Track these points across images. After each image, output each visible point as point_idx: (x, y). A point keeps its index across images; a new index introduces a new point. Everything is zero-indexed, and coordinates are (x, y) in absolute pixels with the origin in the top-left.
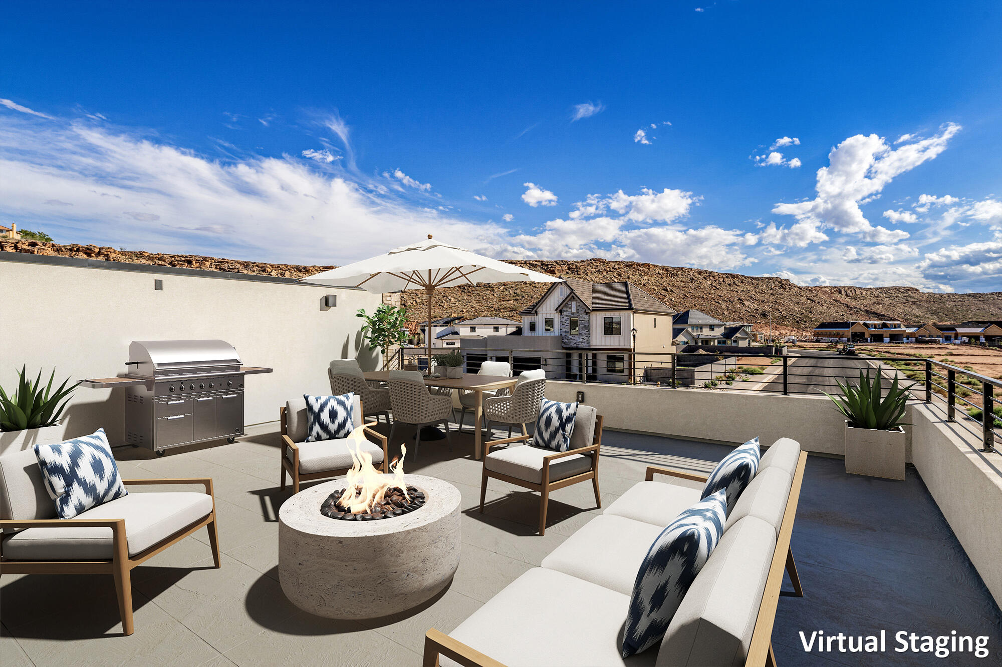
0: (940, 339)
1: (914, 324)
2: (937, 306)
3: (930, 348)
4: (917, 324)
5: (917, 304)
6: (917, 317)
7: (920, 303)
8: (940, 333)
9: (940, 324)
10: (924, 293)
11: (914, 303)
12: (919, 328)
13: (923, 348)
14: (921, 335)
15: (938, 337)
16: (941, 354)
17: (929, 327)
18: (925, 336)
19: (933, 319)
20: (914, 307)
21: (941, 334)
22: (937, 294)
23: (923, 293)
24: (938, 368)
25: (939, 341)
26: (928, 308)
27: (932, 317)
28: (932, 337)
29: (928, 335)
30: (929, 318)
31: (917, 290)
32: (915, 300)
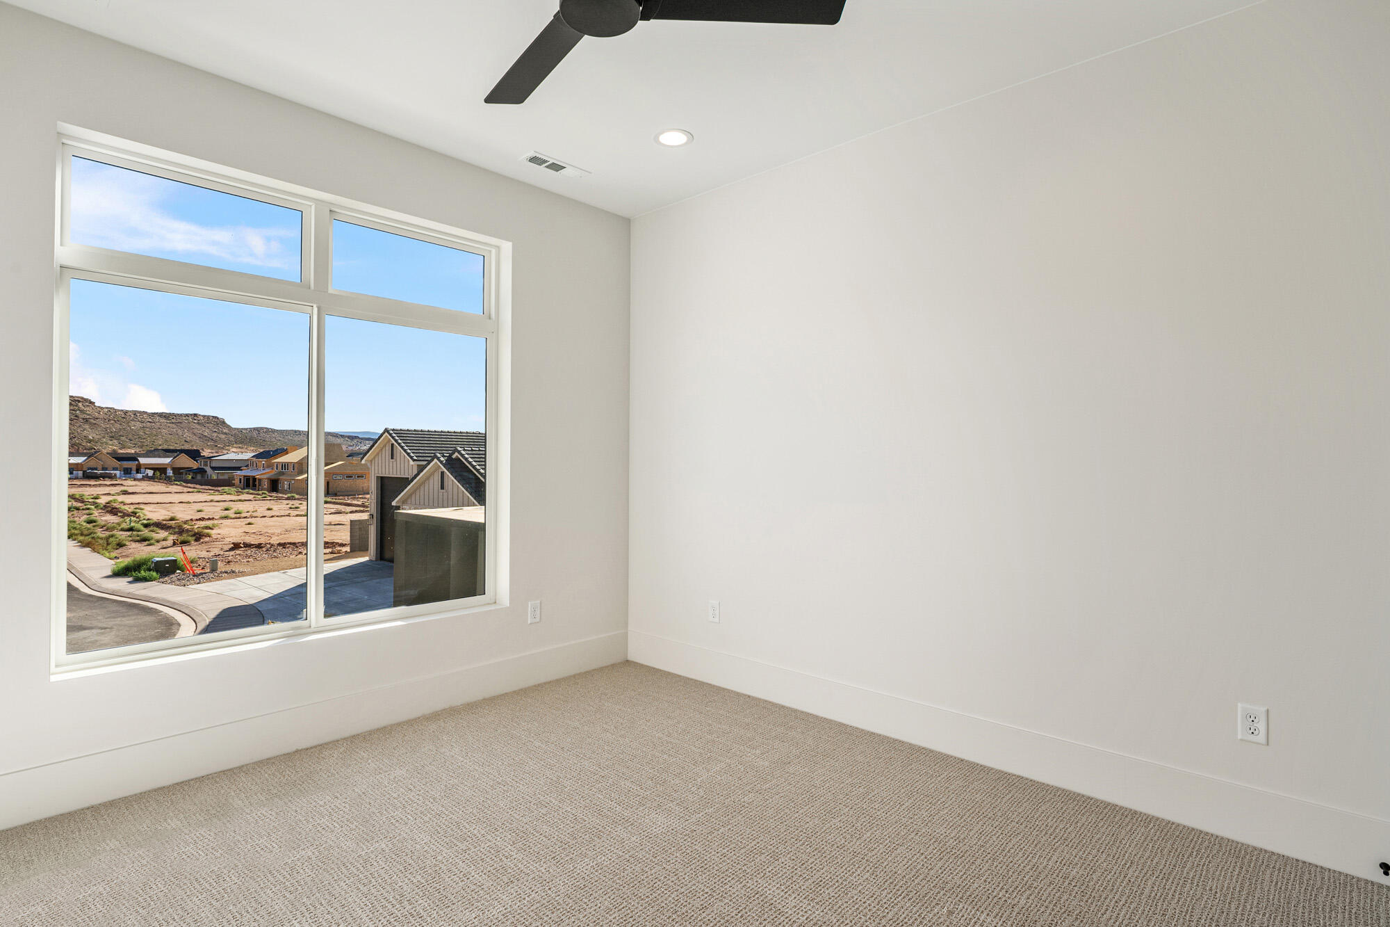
0: (118, 473)
1: (85, 451)
2: (118, 426)
3: (100, 485)
4: (88, 451)
5: (91, 423)
6: (90, 441)
7: (95, 422)
8: (116, 463)
9: (121, 451)
10: (102, 408)
11: (86, 420)
12: (89, 457)
13: (90, 485)
14: (92, 467)
15: (115, 469)
16: (111, 492)
17: (103, 457)
18: (96, 469)
19: (112, 445)
20: (87, 426)
21: (118, 466)
22: (119, 410)
23: (99, 407)
24: (100, 513)
25: (115, 475)
26: (106, 429)
27: (111, 442)
28: (106, 469)
29: (100, 467)
30: (107, 443)
31: (91, 402)
32: (88, 417)
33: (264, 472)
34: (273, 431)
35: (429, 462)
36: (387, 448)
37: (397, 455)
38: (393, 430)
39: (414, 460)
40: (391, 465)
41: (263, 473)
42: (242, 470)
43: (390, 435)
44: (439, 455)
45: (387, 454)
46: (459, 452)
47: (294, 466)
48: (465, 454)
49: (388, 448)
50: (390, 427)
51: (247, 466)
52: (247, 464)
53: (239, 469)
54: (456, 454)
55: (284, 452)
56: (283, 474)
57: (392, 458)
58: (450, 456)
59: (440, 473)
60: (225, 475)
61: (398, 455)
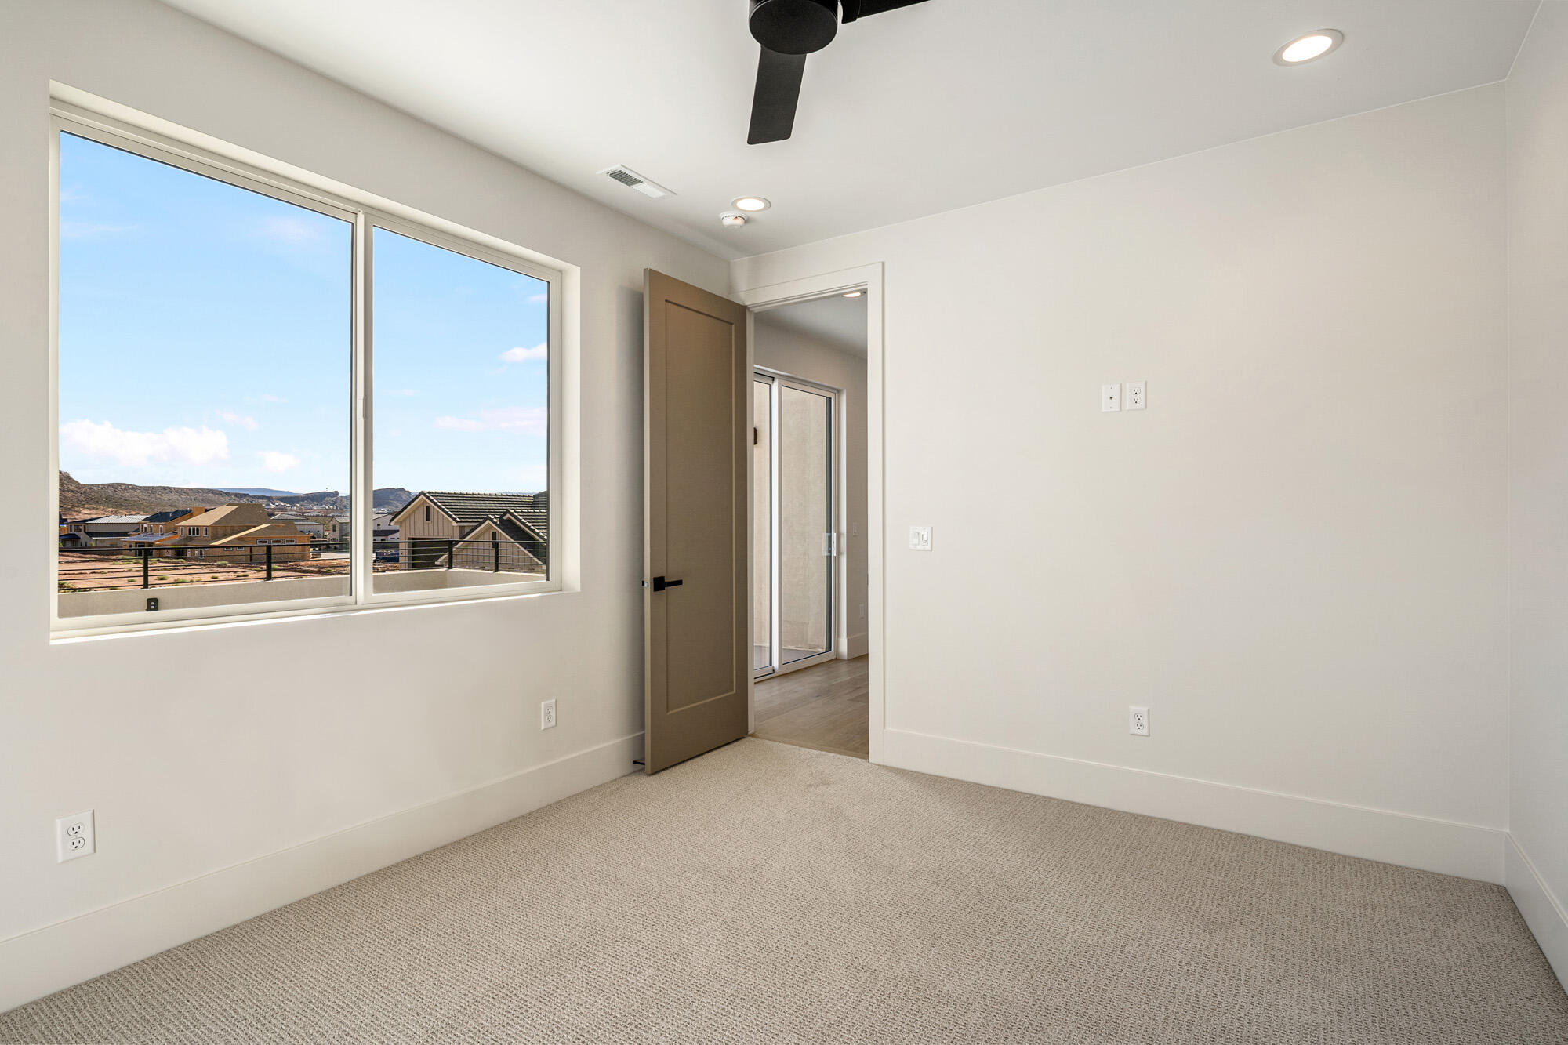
33: (164, 537)
34: (135, 488)
35: (480, 524)
36: (421, 511)
37: (434, 516)
38: (429, 493)
39: (458, 522)
40: (426, 527)
41: (160, 537)
42: (129, 536)
43: (428, 498)
44: (492, 517)
45: (421, 516)
46: (511, 514)
47: (206, 530)
48: (519, 515)
49: (423, 510)
50: (426, 490)
51: (137, 530)
52: (137, 528)
53: (126, 534)
54: (508, 515)
55: (188, 513)
56: (191, 539)
57: (428, 519)
58: (502, 516)
59: (491, 533)
60: (106, 542)
61: (436, 517)
